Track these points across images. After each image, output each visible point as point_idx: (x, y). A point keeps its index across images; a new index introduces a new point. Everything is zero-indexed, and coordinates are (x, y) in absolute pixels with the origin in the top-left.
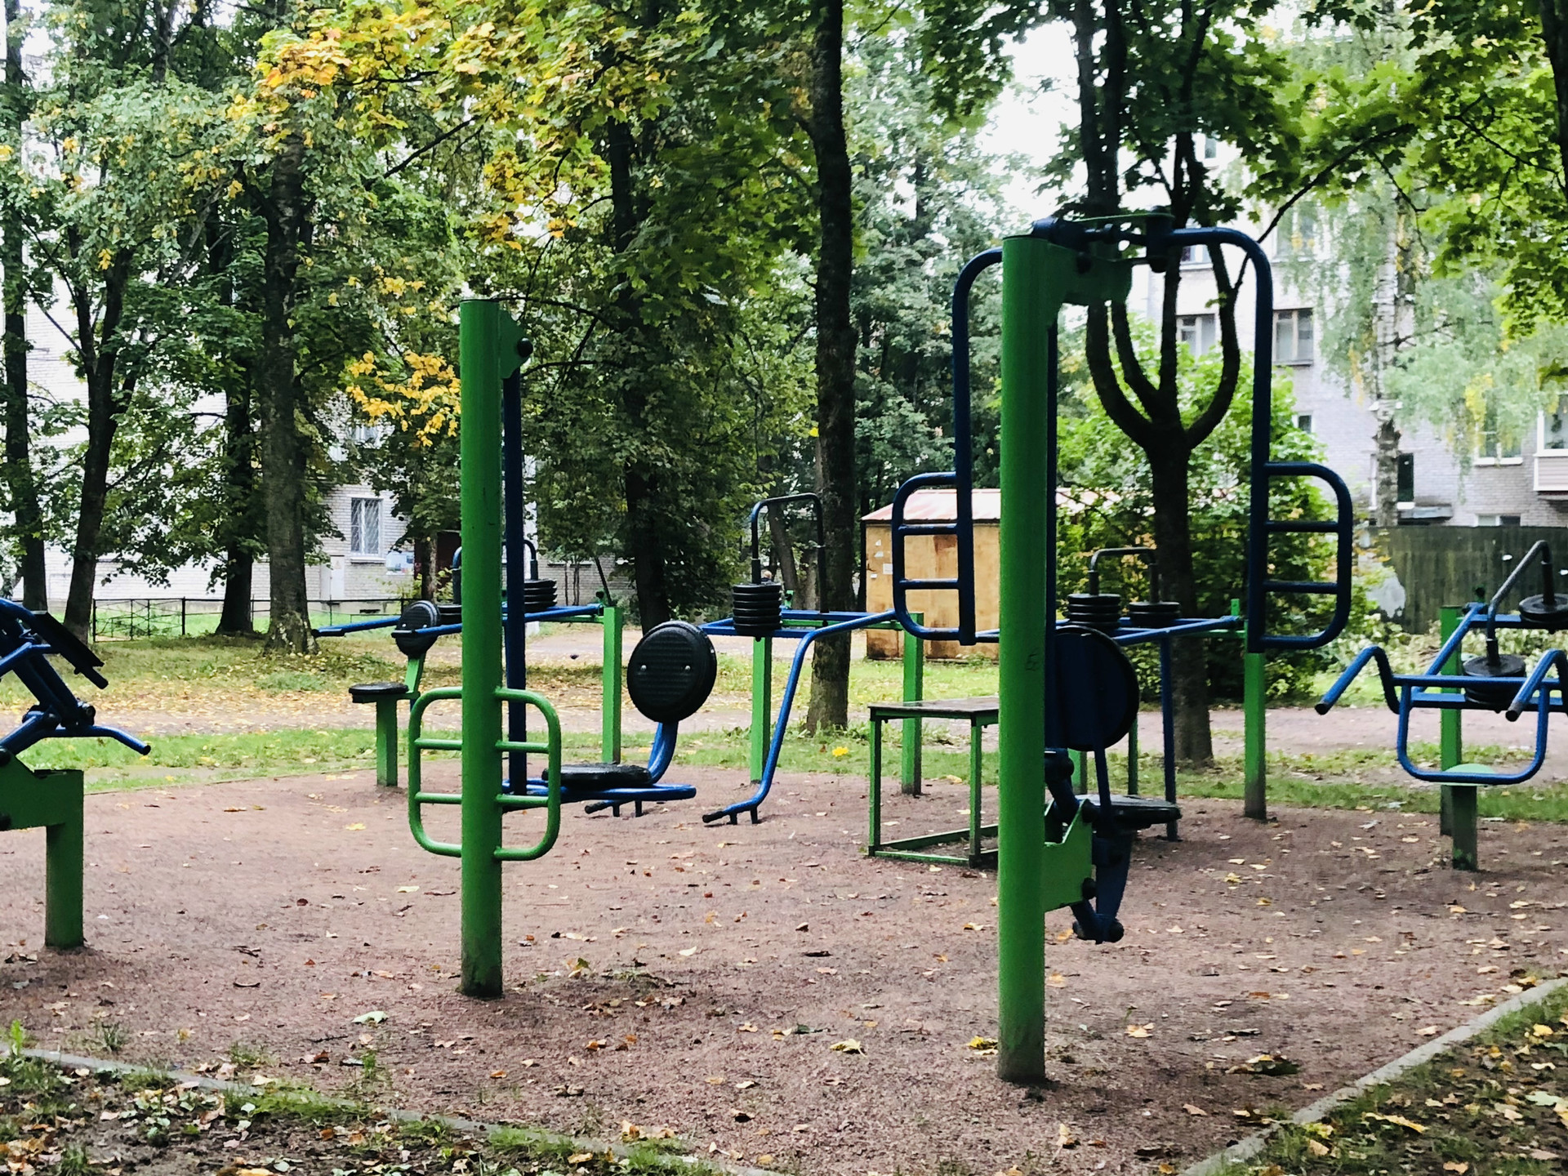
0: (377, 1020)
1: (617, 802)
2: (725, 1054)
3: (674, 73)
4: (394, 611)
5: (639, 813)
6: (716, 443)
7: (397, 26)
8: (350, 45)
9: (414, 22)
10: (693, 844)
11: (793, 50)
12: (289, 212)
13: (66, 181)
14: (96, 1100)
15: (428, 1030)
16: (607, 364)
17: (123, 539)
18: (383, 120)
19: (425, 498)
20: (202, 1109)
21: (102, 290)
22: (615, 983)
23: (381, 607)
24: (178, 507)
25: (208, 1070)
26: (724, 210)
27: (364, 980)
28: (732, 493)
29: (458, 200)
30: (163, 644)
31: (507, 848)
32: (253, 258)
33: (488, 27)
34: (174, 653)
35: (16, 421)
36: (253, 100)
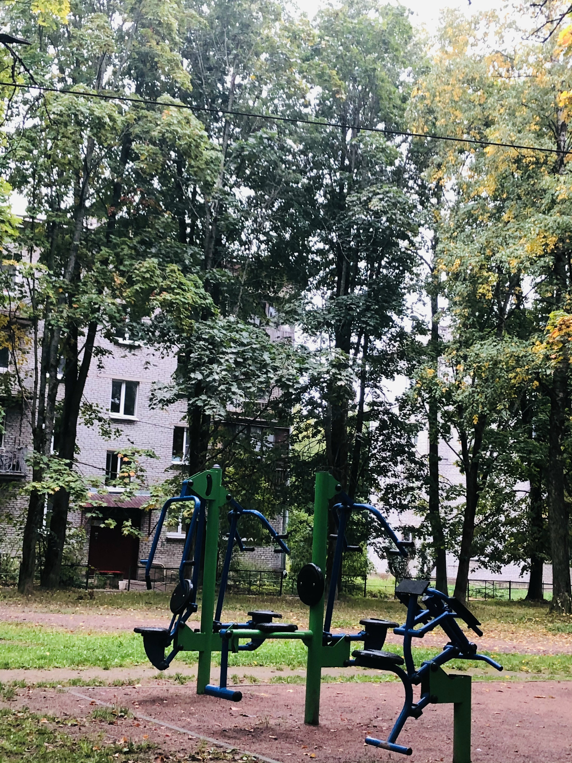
12: (561, 395)
13: (458, 385)
17: (479, 552)
21: (472, 432)
24: (507, 536)
30: (499, 603)
32: (543, 416)
34: (506, 609)
35: (433, 493)
36: (545, 344)
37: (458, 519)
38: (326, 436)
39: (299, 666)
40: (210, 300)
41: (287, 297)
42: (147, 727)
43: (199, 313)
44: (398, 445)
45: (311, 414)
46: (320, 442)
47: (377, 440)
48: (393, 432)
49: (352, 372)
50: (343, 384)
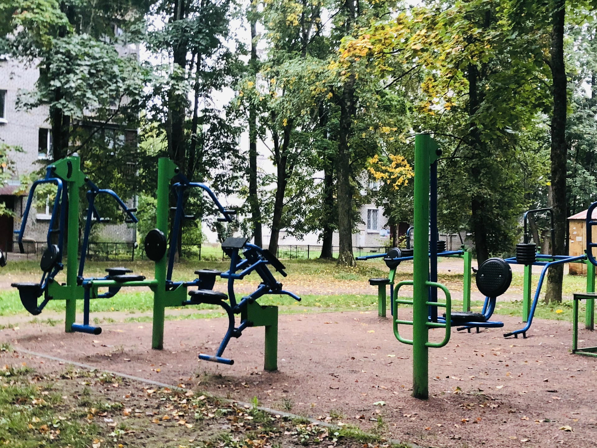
0: (382, 404)
1: (469, 327)
2: (516, 428)
3: (495, 45)
4: (383, 251)
5: (478, 332)
6: (509, 188)
7: (390, 32)
8: (373, 40)
9: (397, 31)
10: (500, 345)
11: (544, 33)
12: (349, 104)
13: (272, 95)
14: (283, 427)
15: (401, 409)
16: (466, 158)
17: (287, 224)
18: (384, 68)
19: (395, 209)
20: (320, 433)
21: (283, 134)
22: (471, 397)
23: (378, 250)
24: (307, 212)
25: (322, 419)
26: (514, 97)
27: (376, 389)
28: (514, 208)
29: (409, 97)
30: (301, 261)
31: (430, 342)
32: (335, 121)
33: (424, 31)
34: (305, 265)
35: (253, 181)
36: (337, 63)
37: (271, 200)
38: (168, 137)
39: (148, 310)
40: (65, 20)
41: (133, 20)
42: (25, 357)
43: (56, 32)
44: (226, 143)
45: (154, 118)
46: (162, 141)
47: (208, 140)
48: (221, 133)
49: (188, 84)
50: (180, 93)
